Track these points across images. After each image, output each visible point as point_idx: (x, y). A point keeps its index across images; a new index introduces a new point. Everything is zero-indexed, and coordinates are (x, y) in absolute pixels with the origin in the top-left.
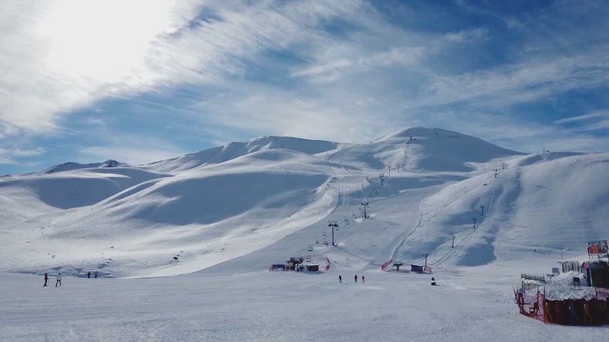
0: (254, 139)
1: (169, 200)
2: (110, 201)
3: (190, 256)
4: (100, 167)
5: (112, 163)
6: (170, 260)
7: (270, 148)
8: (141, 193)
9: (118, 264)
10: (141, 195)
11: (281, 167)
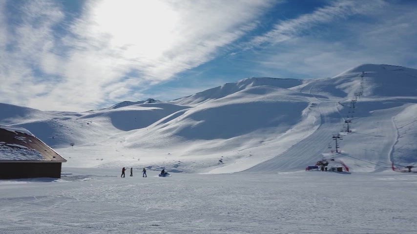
0: (241, 81)
1: (198, 122)
2: (158, 125)
3: (229, 160)
4: (144, 103)
5: (151, 101)
6: (218, 162)
7: (253, 86)
8: (178, 119)
9: (185, 165)
10: (179, 120)
11: (268, 98)
